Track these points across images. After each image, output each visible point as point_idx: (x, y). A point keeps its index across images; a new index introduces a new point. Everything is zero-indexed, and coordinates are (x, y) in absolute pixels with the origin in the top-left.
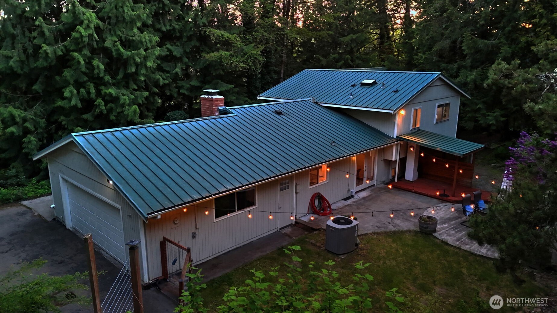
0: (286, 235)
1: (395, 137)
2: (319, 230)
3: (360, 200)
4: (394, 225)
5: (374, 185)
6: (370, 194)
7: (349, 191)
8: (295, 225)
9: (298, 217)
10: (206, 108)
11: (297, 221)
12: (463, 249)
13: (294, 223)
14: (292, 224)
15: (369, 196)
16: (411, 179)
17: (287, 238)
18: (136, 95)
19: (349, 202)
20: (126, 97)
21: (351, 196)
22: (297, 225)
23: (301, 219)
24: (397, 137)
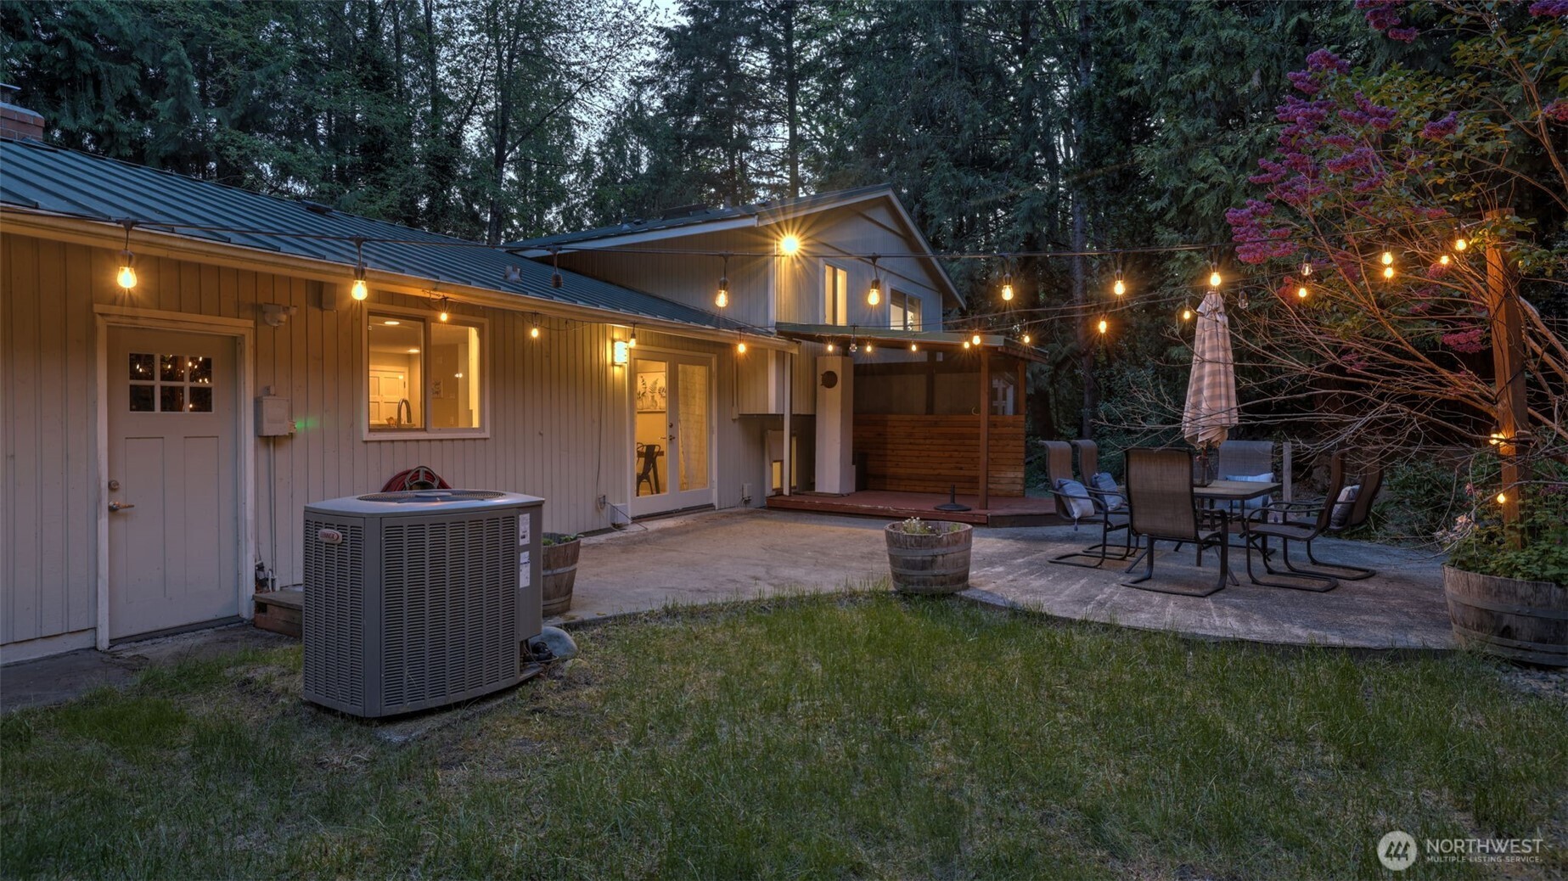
0: (129, 663)
3: (645, 535)
4: (775, 581)
6: (690, 522)
7: (602, 502)
8: (253, 621)
12: (1129, 628)
13: (248, 613)
14: (234, 619)
15: (686, 526)
16: (835, 489)
19: (599, 539)
21: (614, 525)
22: (259, 617)
24: (778, 324)
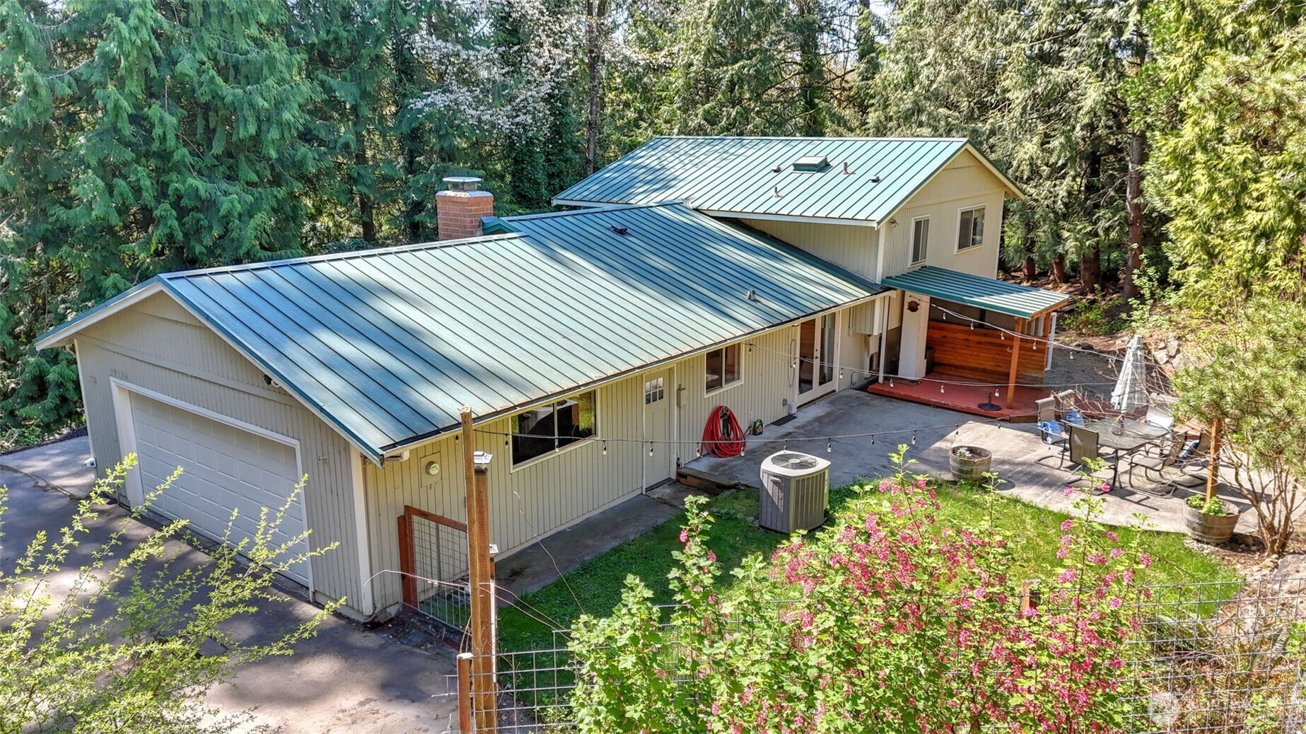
0: (662, 501)
1: (878, 281)
2: (734, 487)
3: (810, 423)
5: (834, 391)
6: (828, 410)
7: (784, 403)
8: (677, 481)
9: (682, 462)
10: (451, 220)
11: (682, 471)
13: (674, 476)
14: (669, 479)
15: (828, 415)
16: (912, 377)
17: (667, 508)
18: (256, 195)
19: (788, 427)
20: (232, 199)
21: (791, 414)
22: (682, 480)
23: (689, 466)
24: (883, 281)
